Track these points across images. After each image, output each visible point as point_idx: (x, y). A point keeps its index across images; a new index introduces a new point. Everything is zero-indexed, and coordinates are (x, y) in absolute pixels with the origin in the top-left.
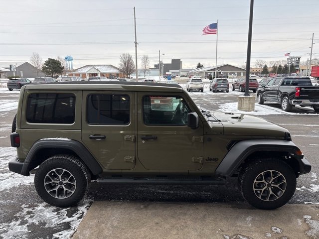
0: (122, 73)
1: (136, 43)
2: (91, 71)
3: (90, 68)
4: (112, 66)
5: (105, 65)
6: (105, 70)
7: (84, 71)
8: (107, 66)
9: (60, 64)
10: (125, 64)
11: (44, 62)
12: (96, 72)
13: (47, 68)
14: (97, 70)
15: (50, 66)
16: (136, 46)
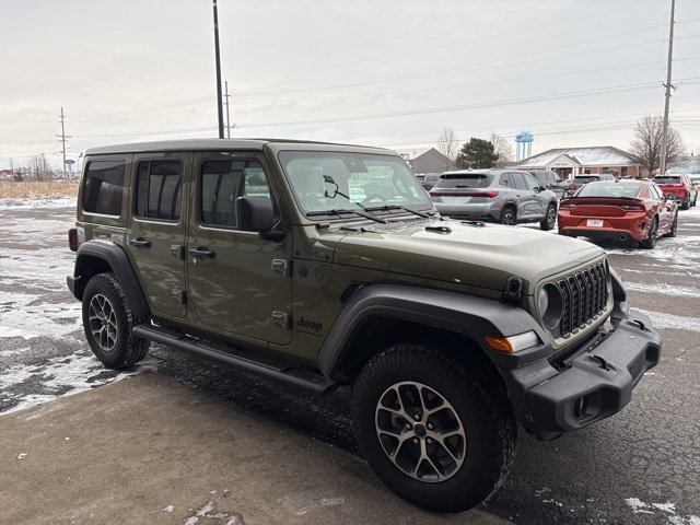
0: (637, 165)
1: (669, 86)
2: (557, 162)
3: (557, 155)
4: (612, 149)
5: (593, 148)
6: (592, 160)
7: (543, 162)
8: (601, 150)
9: (492, 148)
10: (649, 142)
11: (461, 146)
12: (570, 164)
13: (465, 158)
14: (574, 159)
15: (471, 154)
16: (668, 95)
